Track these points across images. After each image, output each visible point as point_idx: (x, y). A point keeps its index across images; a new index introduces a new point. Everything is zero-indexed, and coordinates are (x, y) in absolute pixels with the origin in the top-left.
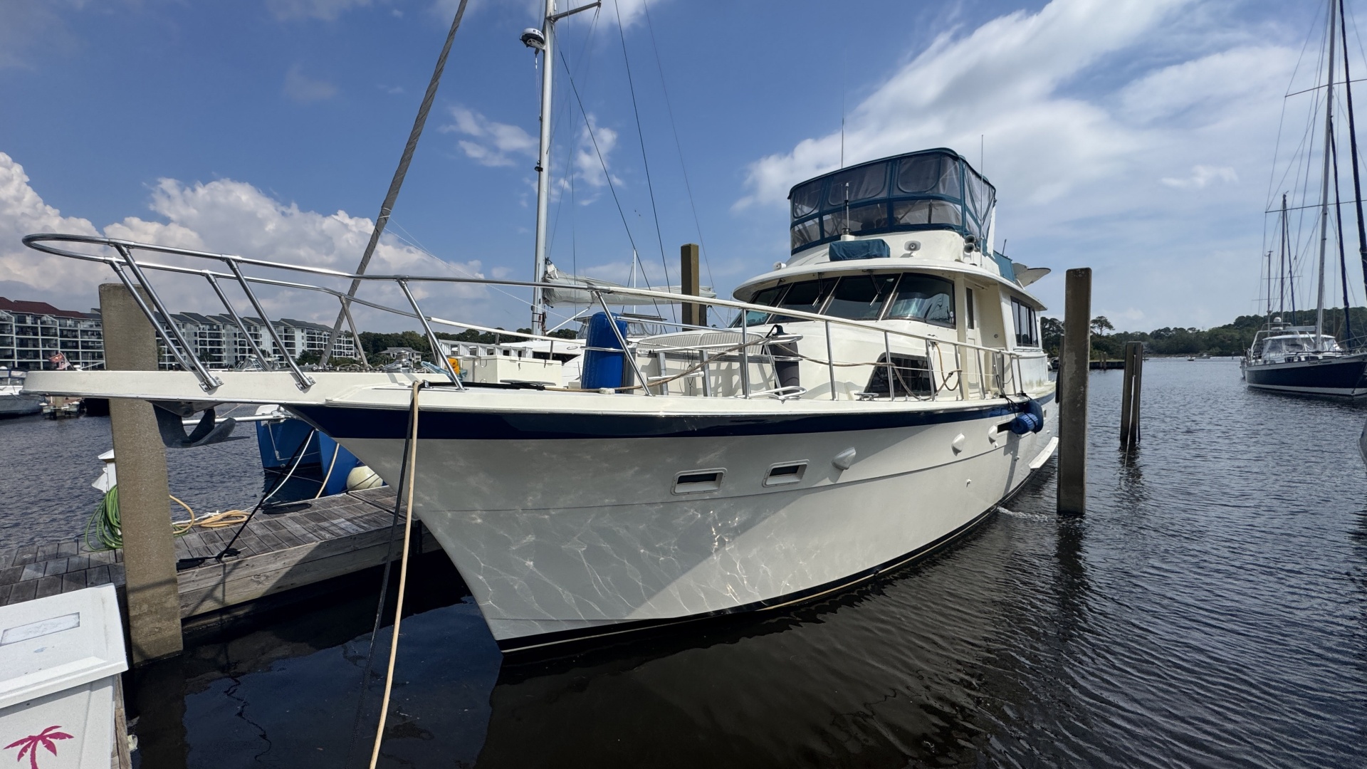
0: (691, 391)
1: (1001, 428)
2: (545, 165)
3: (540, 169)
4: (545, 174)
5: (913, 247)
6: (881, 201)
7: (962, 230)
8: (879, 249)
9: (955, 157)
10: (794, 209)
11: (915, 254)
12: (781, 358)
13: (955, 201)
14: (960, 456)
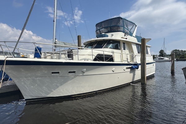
0: (52, 58)
1: (127, 68)
2: (55, 20)
3: (54, 21)
4: (55, 22)
5: (112, 35)
6: (109, 27)
7: (124, 32)
8: (104, 36)
9: (122, 19)
10: (97, 28)
11: (113, 36)
12: (69, 54)
13: (122, 26)
14: (114, 72)
